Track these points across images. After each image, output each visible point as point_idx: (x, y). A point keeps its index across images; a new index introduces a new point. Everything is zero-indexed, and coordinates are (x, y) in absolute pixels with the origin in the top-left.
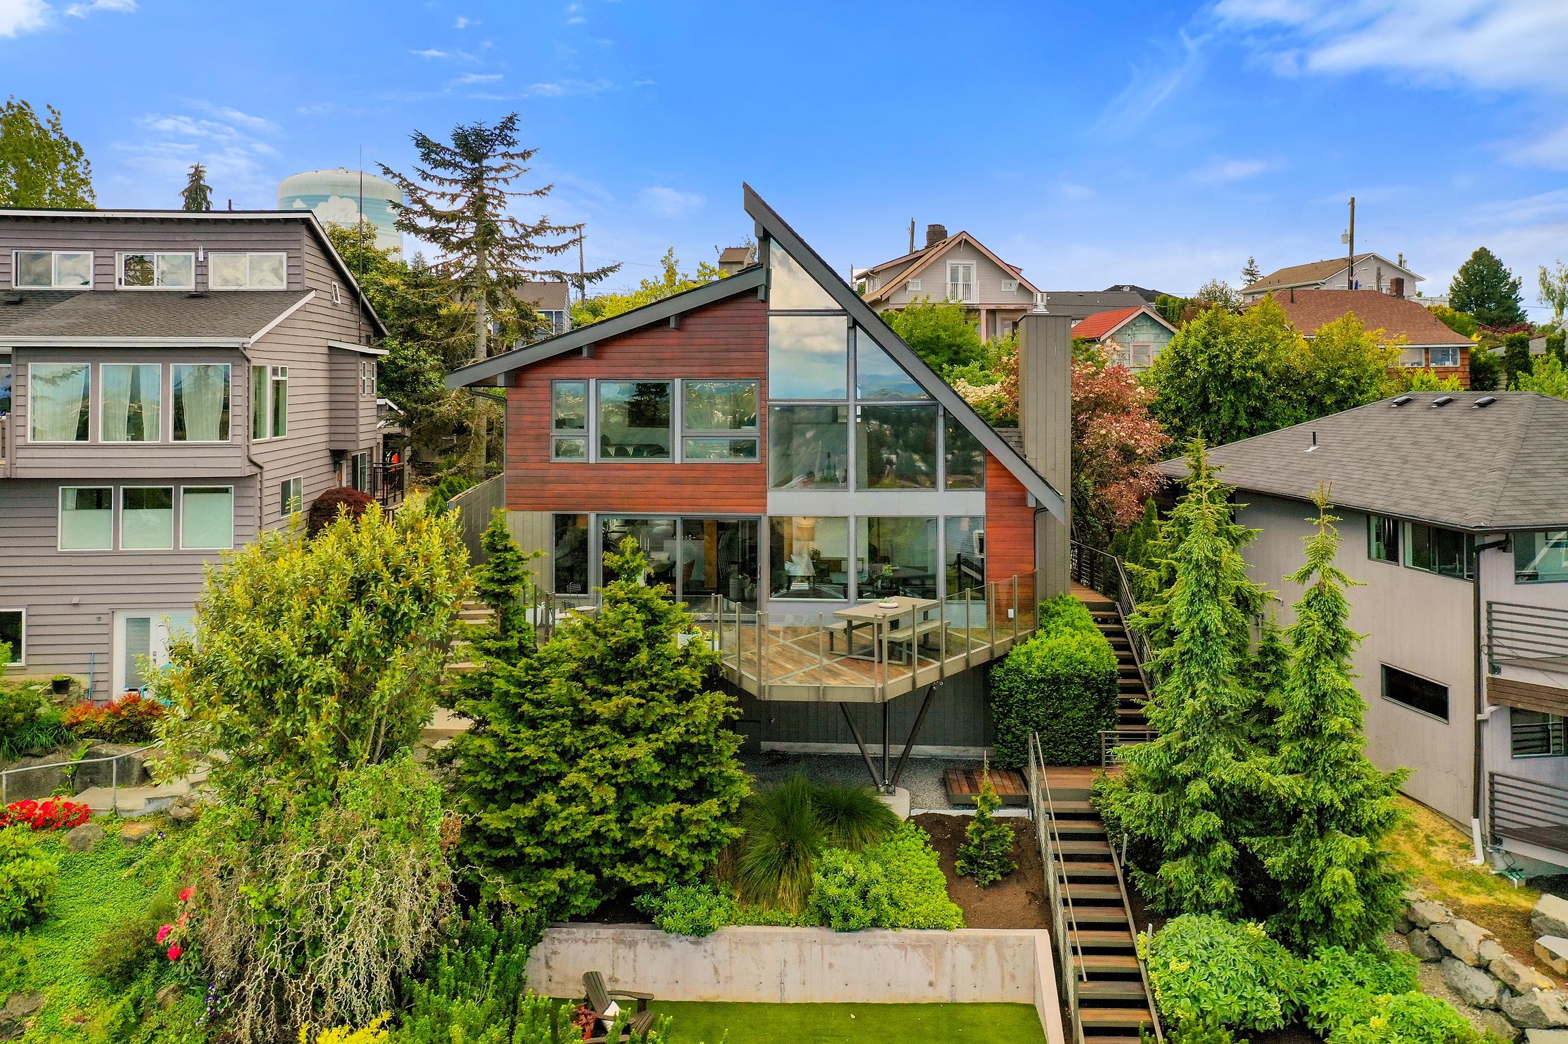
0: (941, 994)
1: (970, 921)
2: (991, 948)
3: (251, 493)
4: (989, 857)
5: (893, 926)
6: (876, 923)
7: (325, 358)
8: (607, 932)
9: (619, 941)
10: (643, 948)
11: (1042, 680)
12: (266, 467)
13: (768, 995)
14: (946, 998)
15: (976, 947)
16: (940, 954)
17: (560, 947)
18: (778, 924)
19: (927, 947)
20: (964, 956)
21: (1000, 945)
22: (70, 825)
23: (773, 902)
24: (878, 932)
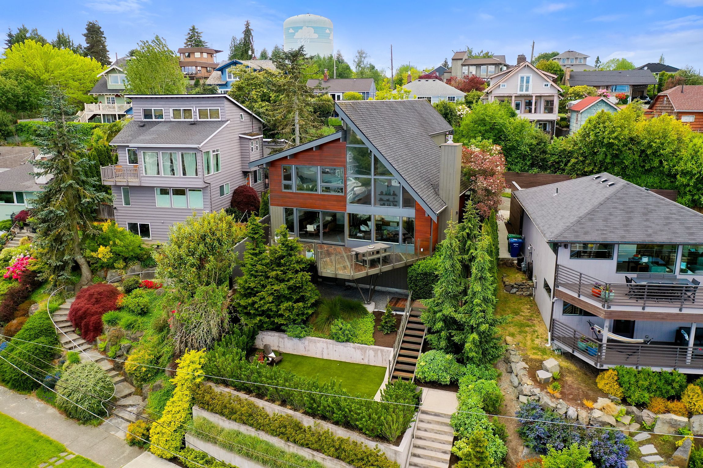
0: (365, 362)
1: (376, 344)
2: (379, 352)
3: (207, 192)
4: (387, 326)
5: (353, 342)
6: (347, 341)
7: (238, 141)
8: (277, 334)
9: (280, 337)
10: (286, 340)
11: (422, 274)
12: (211, 183)
13: (318, 356)
14: (367, 363)
15: (375, 351)
16: (365, 352)
17: (265, 337)
18: (322, 338)
19: (362, 349)
20: (372, 353)
21: (382, 351)
22: (157, 288)
23: (323, 332)
24: (349, 343)
